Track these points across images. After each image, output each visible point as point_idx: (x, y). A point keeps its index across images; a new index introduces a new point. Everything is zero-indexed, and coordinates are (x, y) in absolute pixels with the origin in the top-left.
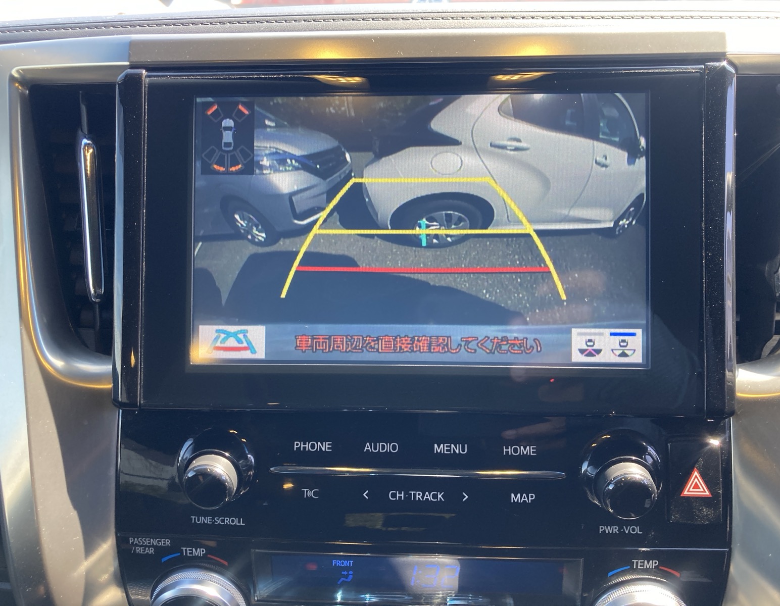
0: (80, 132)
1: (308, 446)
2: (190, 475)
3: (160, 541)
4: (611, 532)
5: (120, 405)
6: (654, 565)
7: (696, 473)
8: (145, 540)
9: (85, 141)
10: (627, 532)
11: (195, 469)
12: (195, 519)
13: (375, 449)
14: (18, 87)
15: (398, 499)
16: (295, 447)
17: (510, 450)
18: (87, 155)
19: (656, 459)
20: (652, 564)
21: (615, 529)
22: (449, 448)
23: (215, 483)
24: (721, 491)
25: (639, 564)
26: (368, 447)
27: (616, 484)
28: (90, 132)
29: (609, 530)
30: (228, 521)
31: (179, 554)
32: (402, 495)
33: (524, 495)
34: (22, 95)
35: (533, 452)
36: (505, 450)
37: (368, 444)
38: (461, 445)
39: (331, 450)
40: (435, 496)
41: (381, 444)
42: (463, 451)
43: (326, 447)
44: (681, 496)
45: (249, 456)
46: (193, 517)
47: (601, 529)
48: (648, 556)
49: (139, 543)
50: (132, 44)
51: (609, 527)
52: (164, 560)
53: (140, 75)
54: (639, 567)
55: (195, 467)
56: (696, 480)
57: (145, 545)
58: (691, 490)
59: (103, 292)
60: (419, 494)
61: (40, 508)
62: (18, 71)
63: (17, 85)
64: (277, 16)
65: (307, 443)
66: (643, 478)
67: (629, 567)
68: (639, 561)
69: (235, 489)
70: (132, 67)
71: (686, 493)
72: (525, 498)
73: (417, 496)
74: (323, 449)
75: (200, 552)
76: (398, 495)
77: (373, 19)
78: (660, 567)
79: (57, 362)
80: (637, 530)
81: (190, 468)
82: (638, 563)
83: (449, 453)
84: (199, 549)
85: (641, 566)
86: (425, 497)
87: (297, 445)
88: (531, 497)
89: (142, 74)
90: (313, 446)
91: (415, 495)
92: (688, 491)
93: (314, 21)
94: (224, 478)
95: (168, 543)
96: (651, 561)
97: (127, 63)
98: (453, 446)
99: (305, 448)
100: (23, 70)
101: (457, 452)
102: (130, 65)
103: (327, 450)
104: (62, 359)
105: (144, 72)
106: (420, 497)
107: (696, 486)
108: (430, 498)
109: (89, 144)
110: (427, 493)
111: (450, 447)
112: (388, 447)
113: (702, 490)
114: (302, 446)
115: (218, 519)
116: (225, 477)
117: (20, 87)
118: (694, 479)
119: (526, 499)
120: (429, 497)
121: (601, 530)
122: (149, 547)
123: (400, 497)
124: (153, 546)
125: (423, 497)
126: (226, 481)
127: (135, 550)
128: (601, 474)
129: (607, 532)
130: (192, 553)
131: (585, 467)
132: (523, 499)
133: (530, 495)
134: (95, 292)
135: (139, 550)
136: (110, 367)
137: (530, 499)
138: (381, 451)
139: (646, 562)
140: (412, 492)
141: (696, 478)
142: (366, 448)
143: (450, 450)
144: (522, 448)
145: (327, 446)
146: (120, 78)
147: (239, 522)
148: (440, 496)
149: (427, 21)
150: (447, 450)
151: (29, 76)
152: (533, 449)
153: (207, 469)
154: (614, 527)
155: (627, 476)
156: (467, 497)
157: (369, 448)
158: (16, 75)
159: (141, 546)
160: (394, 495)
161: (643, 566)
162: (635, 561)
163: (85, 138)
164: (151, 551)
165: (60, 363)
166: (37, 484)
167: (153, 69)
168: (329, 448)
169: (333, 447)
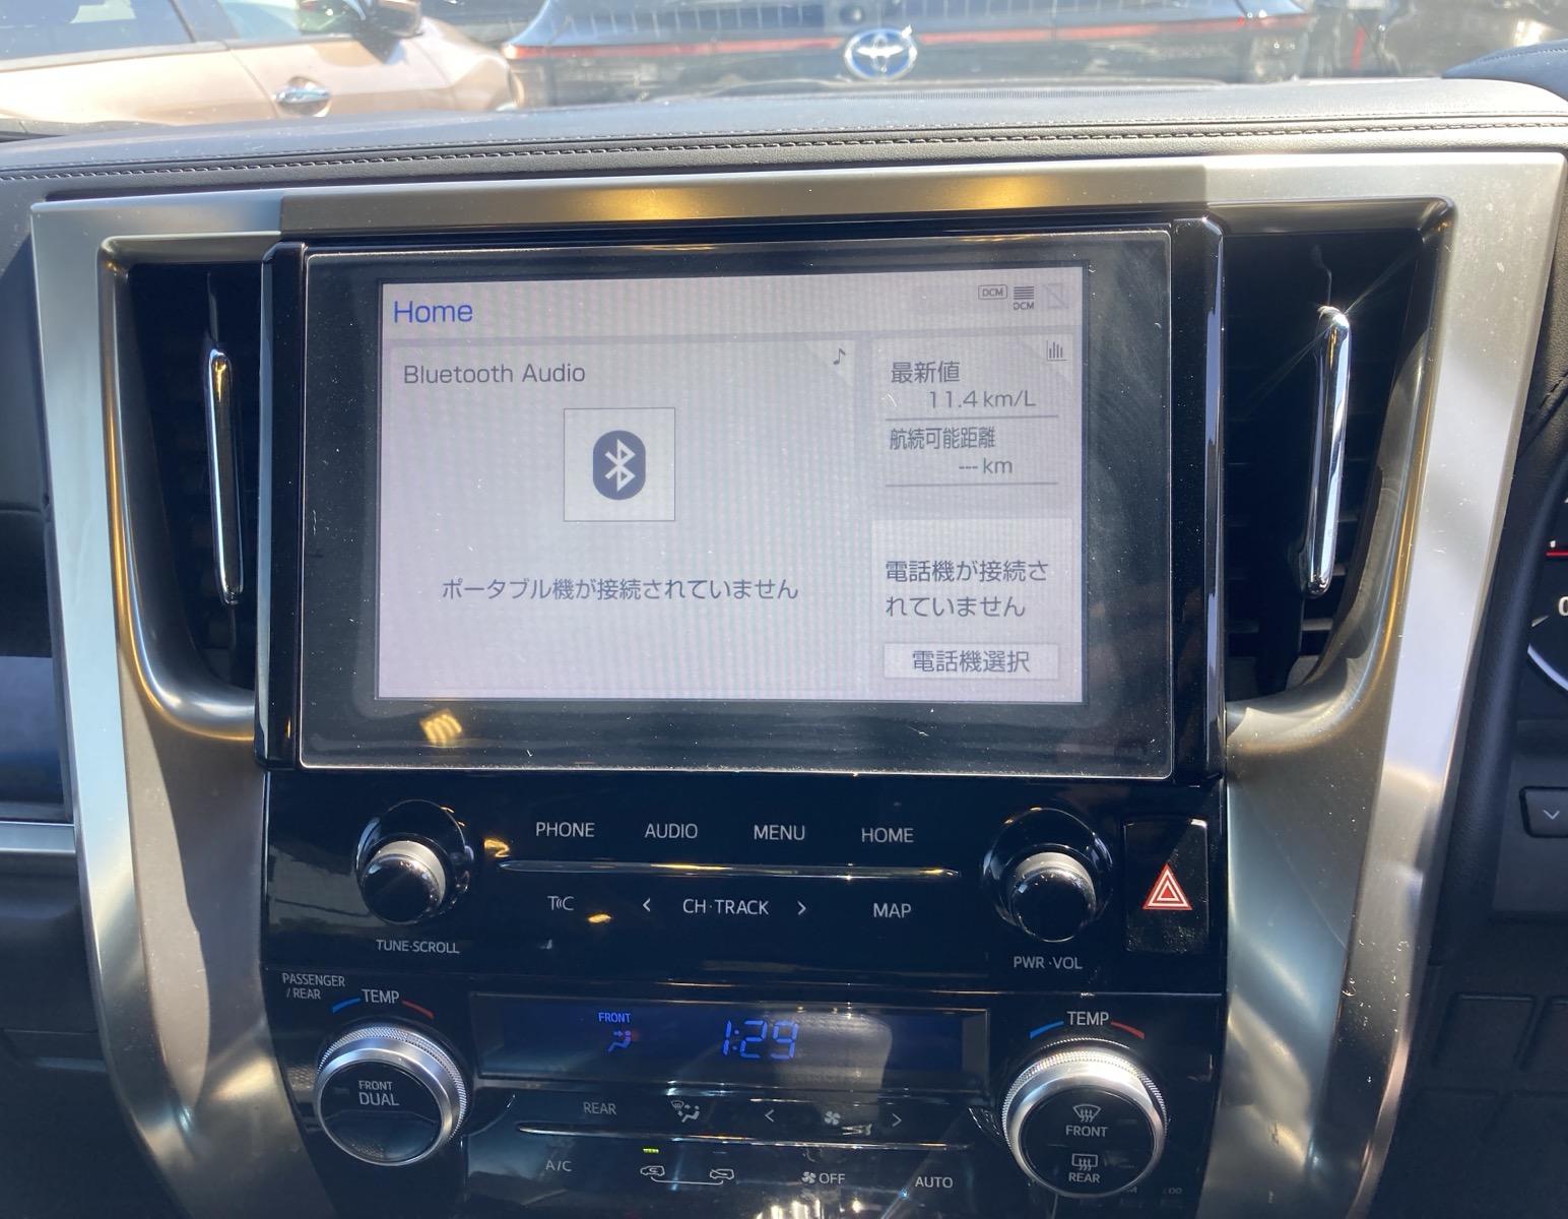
0: (208, 339)
1: (557, 829)
2: (372, 871)
3: (330, 979)
4: (1032, 966)
5: (266, 765)
6: (1102, 1019)
7: (1167, 873)
8: (307, 977)
9: (215, 353)
10: (1058, 967)
11: (380, 861)
12: (382, 943)
13: (662, 833)
14: (111, 269)
15: (696, 912)
16: (538, 830)
17: (873, 835)
18: (217, 374)
20: (1098, 1019)
21: (1038, 962)
22: (777, 832)
23: (415, 883)
24: (1207, 901)
25: (1079, 1018)
26: (651, 831)
27: (1030, 883)
28: (222, 338)
29: (1028, 963)
30: (433, 947)
31: (359, 1000)
32: (704, 906)
33: (894, 905)
34: (119, 281)
35: (908, 838)
36: (864, 834)
37: (651, 826)
38: (795, 827)
39: (593, 836)
40: (755, 908)
41: (671, 825)
42: (799, 835)
43: (584, 830)
44: (1145, 908)
45: (466, 847)
46: (380, 941)
47: (1017, 961)
48: (1092, 1006)
49: (298, 981)
50: (286, 204)
51: (1029, 959)
52: (335, 1009)
53: (297, 251)
54: (1078, 1023)
55: (380, 859)
56: (1168, 883)
57: (307, 985)
58: (1160, 899)
59: (241, 589)
60: (730, 905)
61: (147, 921)
62: (111, 244)
63: (110, 265)
64: (518, 144)
65: (555, 823)
66: (1073, 877)
67: (1062, 1023)
68: (1079, 1013)
69: (442, 893)
70: (285, 238)
71: (1151, 903)
72: (895, 911)
73: (727, 907)
74: (582, 834)
75: (390, 997)
76: (697, 905)
77: (670, 148)
78: (1113, 1023)
79: (170, 701)
80: (1075, 965)
81: (373, 860)
82: (1076, 1017)
83: (777, 839)
84: (388, 992)
85: (1081, 1021)
86: (739, 909)
87: (541, 827)
88: (905, 910)
89: (300, 249)
90: (565, 829)
91: (723, 905)
92: (1155, 901)
93: (576, 151)
94: (424, 876)
95: (341, 983)
96: (1097, 1014)
97: (278, 233)
98: (783, 828)
99: (552, 832)
100: (119, 242)
101: (790, 837)
102: (281, 235)
103: (587, 835)
104: (180, 694)
105: (303, 245)
106: (731, 908)
107: (1168, 893)
108: (747, 910)
109: (220, 357)
110: (742, 902)
111: (779, 829)
112: (683, 831)
113: (1177, 899)
114: (549, 829)
115: (418, 945)
116: (424, 874)
117: (115, 269)
118: (1165, 882)
119: (898, 913)
120: (745, 909)
121: (1016, 963)
122: (312, 988)
123: (700, 909)
124: (318, 986)
125: (735, 909)
126: (428, 881)
127: (291, 993)
128: (1009, 873)
129: (1026, 966)
130: (378, 999)
131: (988, 863)
132: (892, 912)
133: (903, 906)
134: (230, 589)
135: (298, 993)
136: (252, 708)
137: (903, 912)
138: (671, 836)
139: (1089, 1014)
140: (720, 901)
141: (1167, 879)
142: (648, 832)
143: (778, 835)
144: (891, 831)
145: (587, 829)
146: (268, 254)
147: (451, 949)
148: (762, 907)
149: (756, 149)
150: (774, 835)
151: (128, 250)
152: (908, 832)
153: (399, 862)
154: (1038, 958)
155: (1051, 871)
156: (804, 908)
157: (653, 833)
158: (109, 250)
159: (298, 987)
160: (690, 906)
161: (1085, 1021)
162: (1072, 1013)
163: (215, 347)
164: (316, 995)
165: (173, 700)
166: (143, 885)
167: (317, 241)
168: (590, 833)
169: (596, 830)
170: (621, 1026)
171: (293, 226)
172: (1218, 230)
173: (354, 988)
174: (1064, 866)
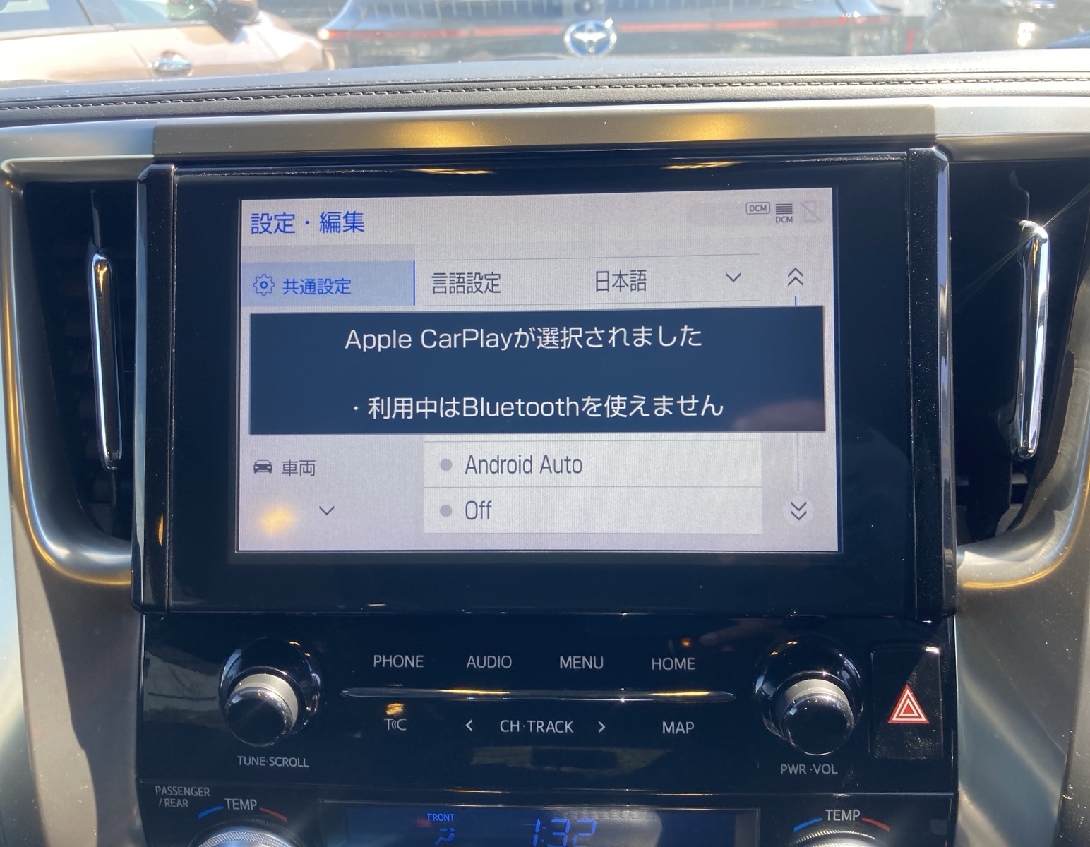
0: (91, 245)
1: (392, 661)
2: (235, 701)
3: (197, 790)
4: (796, 772)
5: (144, 609)
6: (854, 816)
7: (908, 692)
8: (177, 789)
9: (97, 257)
10: (817, 772)
11: (241, 693)
12: (243, 759)
13: (482, 664)
14: (9, 186)
15: (511, 730)
16: (375, 662)
17: (661, 664)
18: (99, 274)
19: (854, 674)
20: (852, 815)
21: (800, 769)
22: (579, 662)
23: (270, 711)
24: (941, 717)
25: (835, 815)
26: (471, 662)
27: (800, 707)
28: (103, 246)
29: (793, 769)
30: (286, 761)
31: (222, 807)
32: (518, 726)
33: (680, 723)
34: (15, 197)
35: (691, 666)
36: (653, 663)
37: (471, 657)
38: (595, 658)
39: (422, 666)
40: (562, 727)
41: (489, 657)
42: (599, 664)
43: (415, 662)
44: (889, 722)
45: (313, 675)
46: (240, 757)
47: (784, 768)
48: (846, 805)
49: (168, 792)
50: (158, 132)
51: (793, 766)
52: (201, 816)
53: (167, 172)
54: (835, 819)
55: (241, 690)
56: (908, 701)
57: (177, 795)
58: (902, 714)
59: (120, 456)
60: (540, 724)
62: (9, 165)
63: (8, 183)
64: (352, 86)
65: (391, 656)
66: (833, 700)
67: (821, 819)
68: (835, 811)
69: (294, 718)
70: (157, 161)
71: (895, 718)
72: (680, 728)
73: (538, 727)
74: (412, 665)
75: (250, 804)
76: (512, 725)
77: (479, 89)
78: (863, 819)
79: (59, 551)
80: (831, 769)
81: (232, 694)
82: (834, 813)
83: (580, 668)
84: (248, 801)
85: (837, 817)
86: (548, 728)
87: (378, 659)
88: (689, 727)
89: (170, 170)
90: (399, 661)
91: (534, 725)
92: (898, 716)
93: (401, 92)
94: (279, 705)
95: (207, 793)
96: (850, 812)
97: (152, 156)
98: (584, 658)
99: (387, 663)
100: (15, 163)
101: (590, 666)
102: (154, 158)
103: (417, 666)
104: (66, 546)
105: (173, 167)
106: (541, 727)
107: (908, 710)
108: (555, 729)
109: (102, 261)
110: (551, 722)
111: (581, 660)
112: (499, 662)
113: (916, 714)
114: (384, 661)
115: (274, 760)
116: (281, 703)
117: (12, 187)
118: (906, 700)
119: (683, 729)
120: (553, 728)
121: (782, 770)
122: (181, 798)
123: (515, 728)
124: (187, 797)
125: (545, 728)
126: (282, 709)
127: (163, 802)
128: (781, 695)
129: (791, 772)
130: (239, 806)
131: (760, 684)
132: (678, 729)
133: (687, 723)
134: (110, 455)
135: (168, 803)
136: (129, 557)
137: (688, 729)
138: (489, 667)
139: (843, 812)
140: (531, 722)
141: (908, 698)
142: (469, 663)
143: (581, 665)
144: (676, 660)
145: (417, 661)
146: (142, 175)
147: (301, 763)
148: (567, 726)
149: (550, 91)
150: (577, 665)
151: (22, 171)
152: (691, 661)
153: (257, 693)
154: (800, 765)
155: (815, 697)
156: (603, 727)
157: (474, 663)
158: (7, 170)
159: (170, 797)
160: (507, 726)
161: (840, 817)
162: (829, 811)
163: (98, 252)
164: (185, 803)
165: (62, 552)
166: (32, 716)
167: (182, 162)
168: (419, 664)
169: (425, 662)
170: (446, 824)
171: (165, 151)
172: (945, 158)
173: (218, 797)
174: (824, 691)
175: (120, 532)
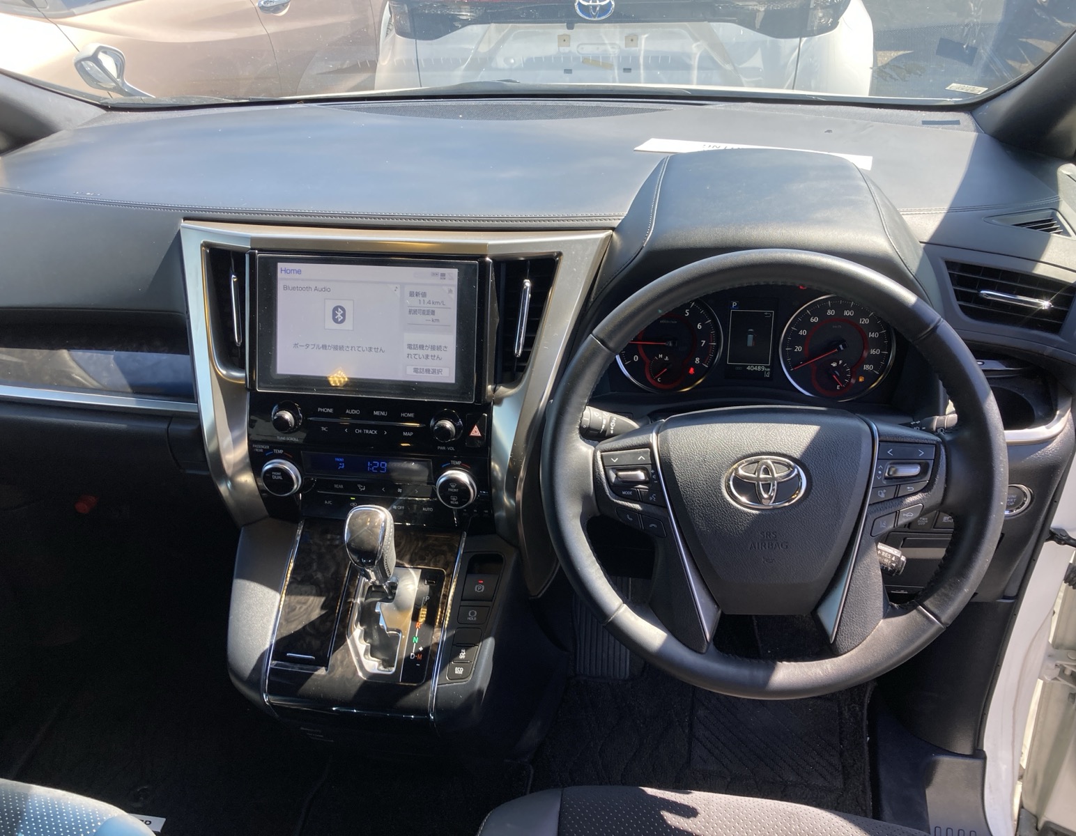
0: (231, 271)
1: (324, 410)
2: (276, 419)
3: (265, 447)
5: (249, 390)
7: (476, 427)
8: (259, 446)
9: (233, 276)
10: (448, 449)
13: (351, 412)
14: (204, 249)
17: (404, 415)
18: (234, 281)
20: (459, 463)
21: (444, 448)
23: (286, 422)
24: (485, 434)
26: (347, 412)
27: (441, 428)
28: (235, 271)
29: (441, 448)
30: (291, 439)
31: (272, 453)
32: (361, 431)
34: (206, 254)
35: (412, 415)
36: (401, 414)
37: (347, 410)
38: (384, 412)
41: (353, 410)
42: (385, 414)
43: (331, 411)
44: (470, 435)
45: (299, 412)
46: (277, 437)
47: (439, 447)
48: (456, 459)
49: (257, 447)
52: (267, 454)
53: (255, 253)
54: (454, 464)
55: (277, 415)
57: (259, 449)
58: (474, 433)
59: (241, 341)
61: (218, 429)
63: (204, 247)
66: (450, 427)
67: (450, 464)
69: (293, 424)
70: (252, 249)
71: (472, 434)
72: (409, 434)
73: (366, 432)
75: (281, 452)
76: (359, 431)
78: (462, 464)
79: (223, 372)
80: (453, 449)
82: (453, 462)
84: (280, 450)
86: (370, 432)
87: (319, 409)
88: (412, 433)
90: (326, 410)
95: (268, 447)
96: (458, 461)
97: (250, 247)
98: (381, 412)
101: (383, 414)
104: (225, 370)
105: (257, 251)
108: (372, 433)
109: (235, 277)
112: (356, 412)
113: (478, 433)
114: (321, 410)
115: (287, 438)
116: (289, 420)
124: (262, 448)
126: (289, 422)
127: (255, 450)
128: (436, 425)
130: (277, 452)
131: (431, 422)
134: (238, 342)
135: (257, 450)
136: (244, 375)
139: (456, 462)
140: (364, 430)
141: (476, 428)
144: (409, 414)
146: (248, 252)
147: (296, 440)
148: (375, 432)
150: (379, 414)
151: (208, 244)
153: (282, 416)
155: (445, 425)
156: (386, 432)
158: (203, 244)
160: (357, 431)
163: (233, 274)
164: (262, 451)
165: (224, 372)
166: (217, 420)
167: (261, 250)
169: (334, 411)
170: (342, 462)
171: (254, 246)
172: (491, 261)
173: (271, 449)
174: (448, 424)
175: (241, 367)
